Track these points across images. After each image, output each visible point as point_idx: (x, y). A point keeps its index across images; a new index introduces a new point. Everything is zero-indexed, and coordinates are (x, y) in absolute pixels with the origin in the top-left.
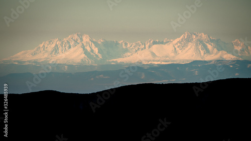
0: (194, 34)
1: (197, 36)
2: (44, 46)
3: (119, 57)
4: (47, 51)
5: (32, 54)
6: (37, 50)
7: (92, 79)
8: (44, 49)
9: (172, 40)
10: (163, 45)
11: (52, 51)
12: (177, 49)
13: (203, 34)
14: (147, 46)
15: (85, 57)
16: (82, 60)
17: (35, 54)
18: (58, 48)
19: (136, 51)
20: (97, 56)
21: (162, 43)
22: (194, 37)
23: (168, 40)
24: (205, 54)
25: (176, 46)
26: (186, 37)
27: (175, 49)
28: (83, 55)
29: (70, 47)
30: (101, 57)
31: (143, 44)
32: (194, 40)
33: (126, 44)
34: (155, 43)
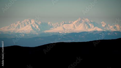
0: (83, 19)
1: (84, 20)
2: (13, 25)
3: (48, 30)
4: (14, 27)
5: (7, 29)
6: (10, 26)
7: (36, 40)
8: (13, 26)
9: (73, 22)
10: (69, 24)
11: (17, 27)
12: (75, 26)
13: (87, 19)
14: (61, 25)
15: (32, 30)
16: (31, 31)
17: (9, 28)
18: (20, 26)
19: (56, 27)
20: (38, 29)
21: (68, 23)
22: (83, 20)
23: (71, 22)
24: (88, 28)
25: (75, 25)
26: (79, 20)
27: (74, 26)
28: (32, 29)
29: (25, 25)
30: (40, 30)
31: (59, 24)
32: (83, 22)
33: (51, 24)
34: (65, 23)
